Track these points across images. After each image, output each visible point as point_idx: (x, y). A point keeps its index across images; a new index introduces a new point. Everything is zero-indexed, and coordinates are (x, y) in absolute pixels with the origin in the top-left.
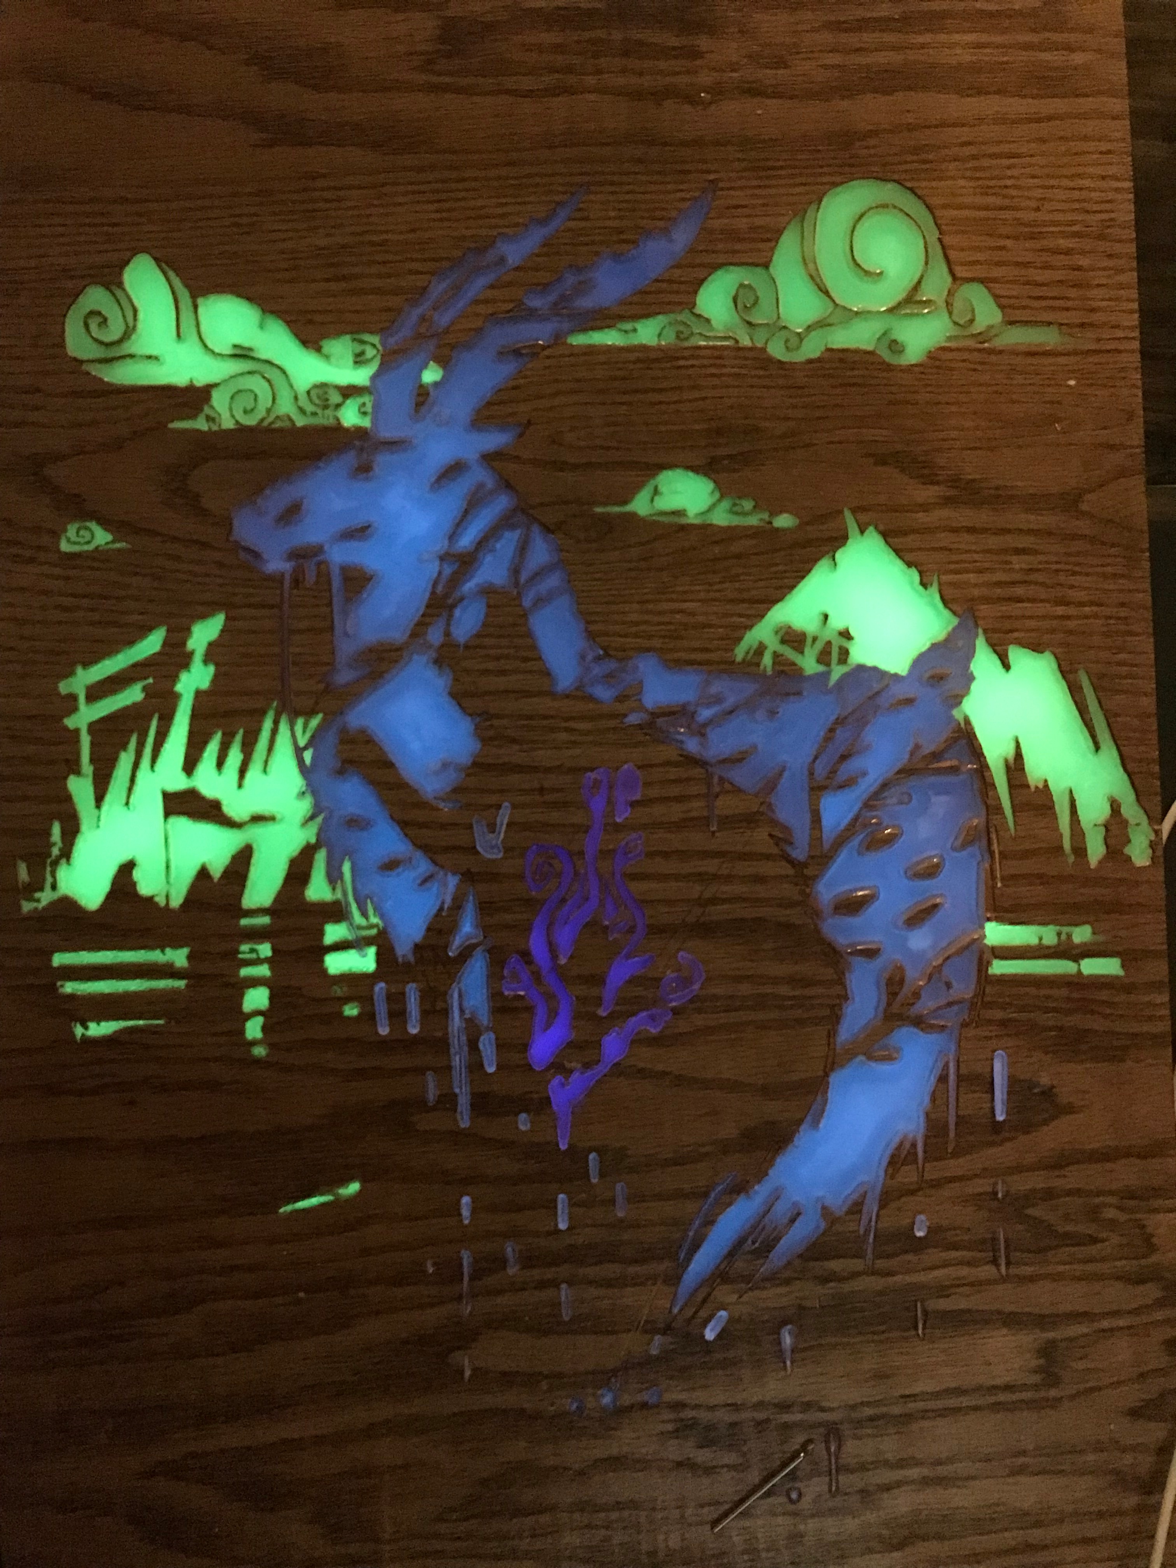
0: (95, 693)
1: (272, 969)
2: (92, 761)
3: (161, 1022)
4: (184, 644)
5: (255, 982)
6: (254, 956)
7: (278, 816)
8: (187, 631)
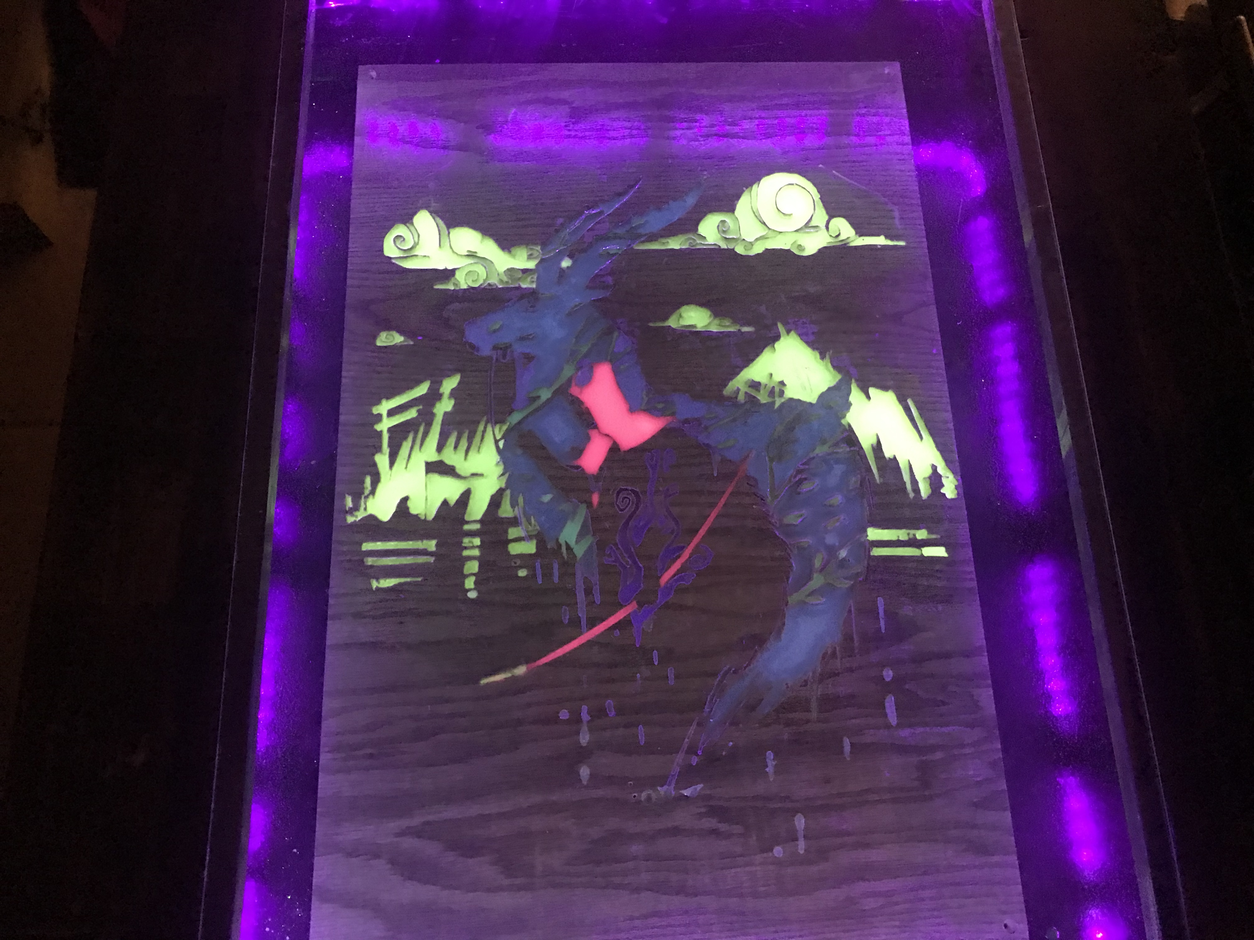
0: (392, 413)
1: (481, 551)
2: (390, 445)
3: (419, 579)
4: (439, 389)
5: (470, 558)
6: (471, 545)
7: (485, 474)
8: (440, 383)
